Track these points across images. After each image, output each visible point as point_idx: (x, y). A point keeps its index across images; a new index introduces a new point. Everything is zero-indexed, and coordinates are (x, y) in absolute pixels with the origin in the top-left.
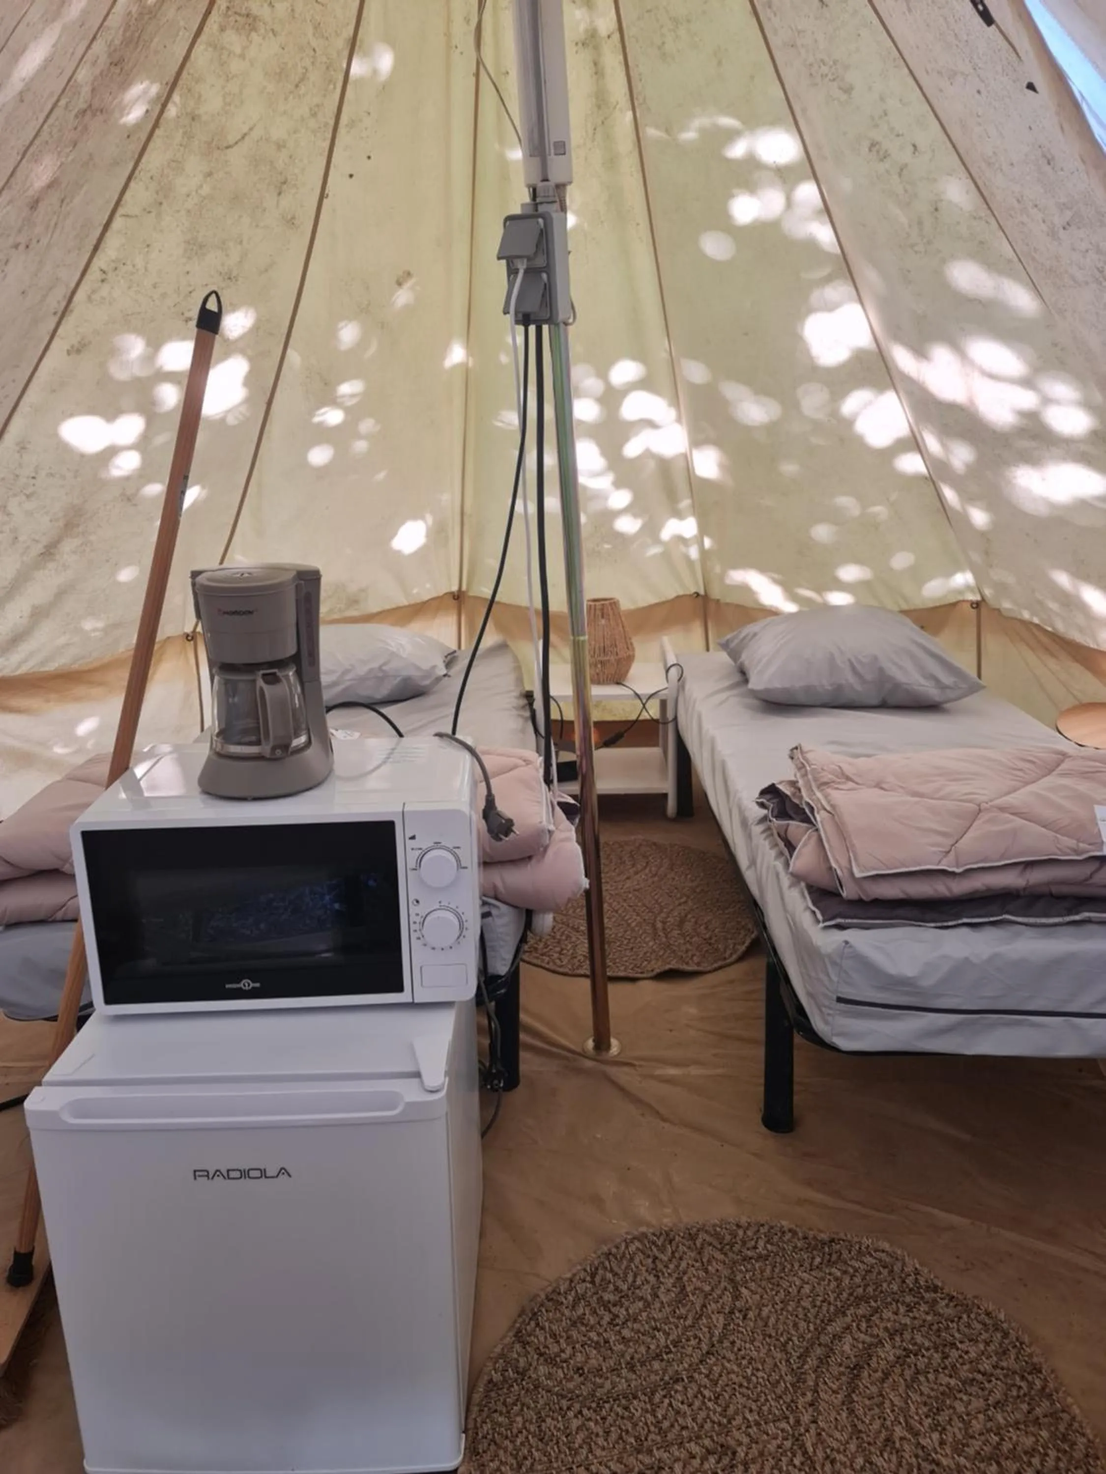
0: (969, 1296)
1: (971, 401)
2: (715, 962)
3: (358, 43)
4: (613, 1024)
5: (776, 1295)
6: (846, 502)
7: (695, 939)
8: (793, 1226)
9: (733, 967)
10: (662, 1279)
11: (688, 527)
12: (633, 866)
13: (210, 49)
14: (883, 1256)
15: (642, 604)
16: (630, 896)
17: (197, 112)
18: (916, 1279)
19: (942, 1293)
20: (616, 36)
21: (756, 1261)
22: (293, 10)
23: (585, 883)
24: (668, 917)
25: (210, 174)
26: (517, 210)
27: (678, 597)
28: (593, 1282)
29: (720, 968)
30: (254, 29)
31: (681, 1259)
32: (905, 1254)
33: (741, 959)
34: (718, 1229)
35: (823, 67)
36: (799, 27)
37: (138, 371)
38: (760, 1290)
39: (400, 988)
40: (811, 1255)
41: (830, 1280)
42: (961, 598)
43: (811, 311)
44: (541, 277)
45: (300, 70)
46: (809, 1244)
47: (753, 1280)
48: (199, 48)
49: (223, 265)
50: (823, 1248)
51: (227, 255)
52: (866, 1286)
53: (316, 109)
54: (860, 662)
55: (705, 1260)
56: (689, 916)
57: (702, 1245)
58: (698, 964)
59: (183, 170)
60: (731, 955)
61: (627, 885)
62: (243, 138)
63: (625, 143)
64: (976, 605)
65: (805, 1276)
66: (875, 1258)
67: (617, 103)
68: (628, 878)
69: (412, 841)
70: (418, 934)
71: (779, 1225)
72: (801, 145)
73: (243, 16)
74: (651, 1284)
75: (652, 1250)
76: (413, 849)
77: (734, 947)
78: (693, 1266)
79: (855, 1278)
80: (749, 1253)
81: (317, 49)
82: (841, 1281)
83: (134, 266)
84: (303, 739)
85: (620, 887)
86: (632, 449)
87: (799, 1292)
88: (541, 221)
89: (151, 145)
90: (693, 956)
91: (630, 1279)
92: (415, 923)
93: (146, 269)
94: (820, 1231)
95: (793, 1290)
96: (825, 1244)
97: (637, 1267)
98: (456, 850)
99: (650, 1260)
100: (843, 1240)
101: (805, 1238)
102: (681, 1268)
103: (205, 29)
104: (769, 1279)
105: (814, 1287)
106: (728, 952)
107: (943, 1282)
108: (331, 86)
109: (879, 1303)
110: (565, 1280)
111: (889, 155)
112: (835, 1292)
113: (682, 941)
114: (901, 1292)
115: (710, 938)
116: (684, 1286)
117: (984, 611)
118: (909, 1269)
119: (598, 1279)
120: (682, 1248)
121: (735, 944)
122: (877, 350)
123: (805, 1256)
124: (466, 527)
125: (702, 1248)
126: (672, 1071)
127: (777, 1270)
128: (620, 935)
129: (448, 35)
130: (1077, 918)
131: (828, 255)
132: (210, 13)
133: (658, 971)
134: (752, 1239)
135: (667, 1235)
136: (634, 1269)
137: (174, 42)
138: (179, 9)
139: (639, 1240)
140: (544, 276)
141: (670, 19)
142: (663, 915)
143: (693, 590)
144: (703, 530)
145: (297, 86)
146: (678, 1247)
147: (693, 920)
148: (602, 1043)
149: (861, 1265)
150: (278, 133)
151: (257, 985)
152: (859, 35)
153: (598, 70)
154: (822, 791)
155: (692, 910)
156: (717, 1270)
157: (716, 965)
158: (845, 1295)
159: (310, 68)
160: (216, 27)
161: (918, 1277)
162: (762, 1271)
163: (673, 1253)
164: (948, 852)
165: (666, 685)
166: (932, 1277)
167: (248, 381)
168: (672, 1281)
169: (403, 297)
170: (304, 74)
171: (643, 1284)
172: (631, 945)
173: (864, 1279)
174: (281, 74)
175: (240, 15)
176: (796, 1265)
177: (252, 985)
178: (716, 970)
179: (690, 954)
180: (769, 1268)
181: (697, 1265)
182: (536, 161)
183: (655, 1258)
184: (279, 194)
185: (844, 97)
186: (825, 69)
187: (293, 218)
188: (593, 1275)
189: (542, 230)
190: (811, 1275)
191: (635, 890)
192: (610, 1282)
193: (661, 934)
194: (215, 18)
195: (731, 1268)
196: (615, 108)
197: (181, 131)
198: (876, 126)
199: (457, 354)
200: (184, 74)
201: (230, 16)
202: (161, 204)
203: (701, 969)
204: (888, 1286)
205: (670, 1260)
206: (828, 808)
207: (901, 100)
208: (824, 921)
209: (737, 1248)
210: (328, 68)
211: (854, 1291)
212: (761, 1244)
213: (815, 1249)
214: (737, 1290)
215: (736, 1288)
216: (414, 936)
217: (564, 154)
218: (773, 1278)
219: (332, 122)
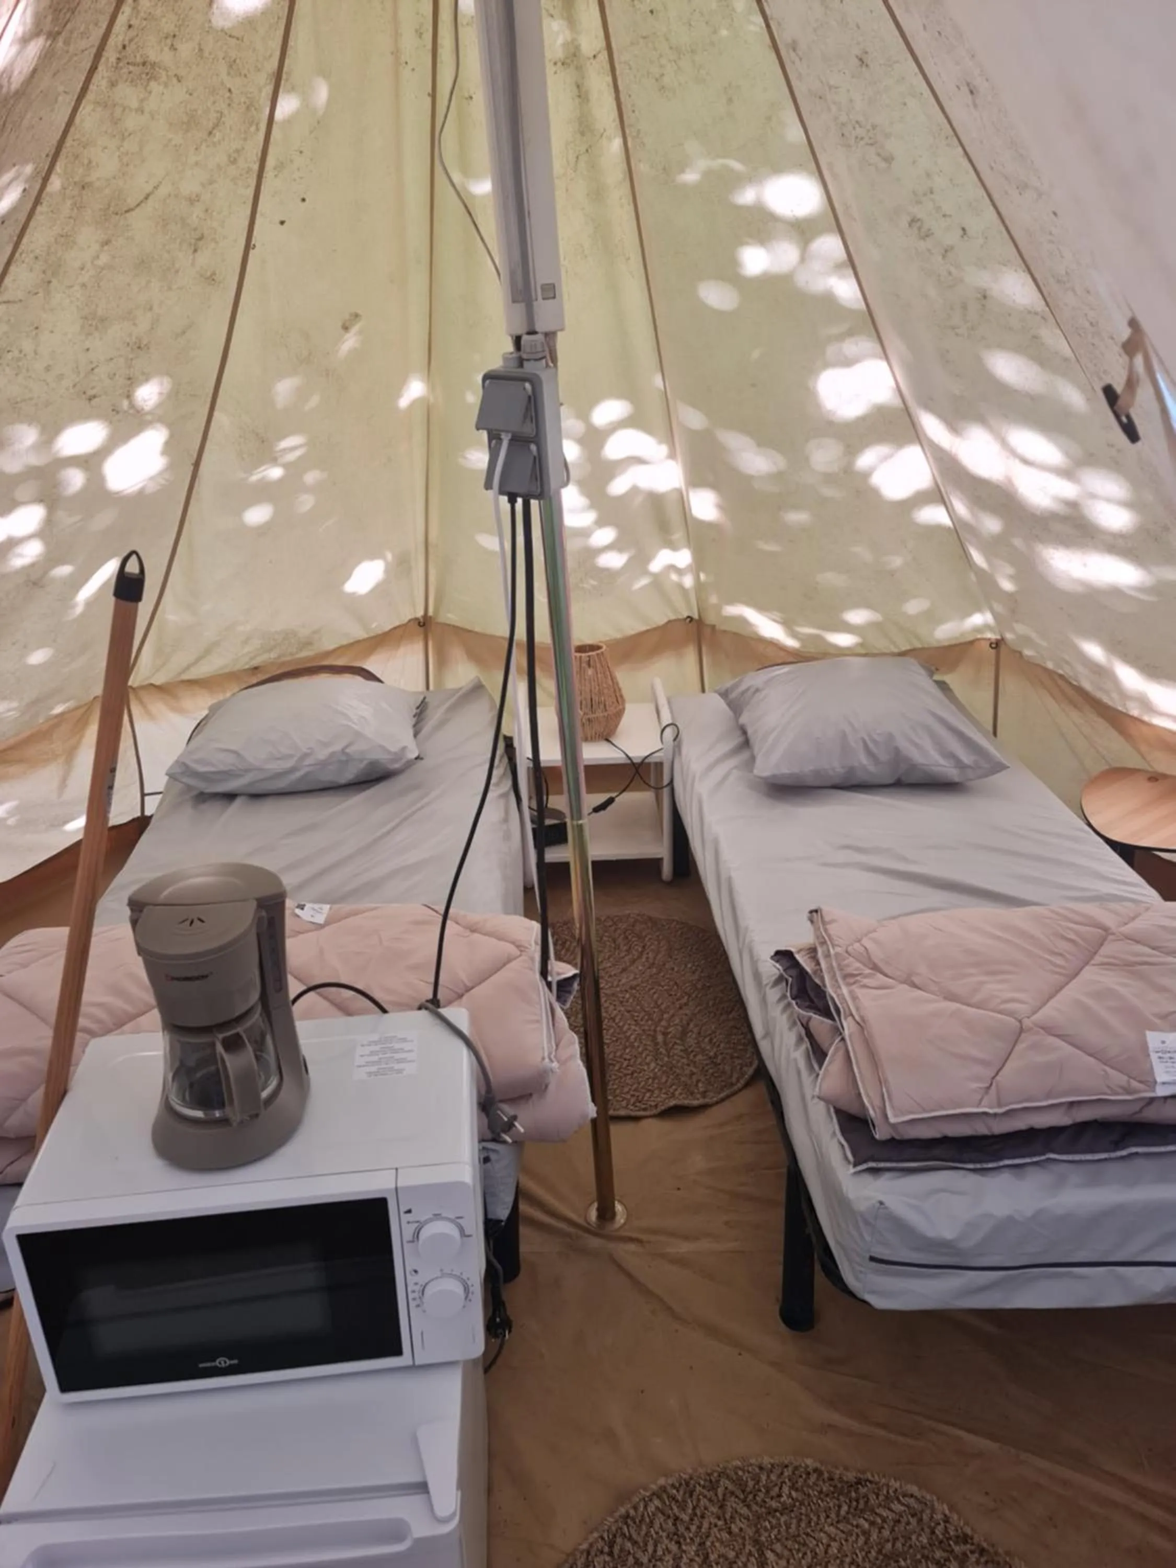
0: (1000, 1551)
1: (1010, 481)
2: (722, 1090)
3: (284, 76)
4: (619, 1184)
5: (803, 1558)
6: (862, 552)
7: (700, 1057)
8: (818, 1465)
9: (741, 1094)
10: (684, 1547)
11: (683, 558)
12: (628, 951)
13: (99, 109)
14: (912, 1501)
15: (631, 631)
16: (627, 996)
17: (88, 180)
18: (946, 1527)
19: (972, 1544)
20: (604, 56)
21: (782, 1514)
22: (201, 50)
23: (592, 1110)
24: (669, 1026)
25: (107, 242)
26: (496, 363)
27: (669, 622)
28: (611, 1554)
29: (728, 1097)
30: (152, 77)
31: (703, 1517)
32: (935, 1498)
33: (747, 1085)
34: (740, 1473)
35: (858, 129)
36: (832, 83)
37: (34, 460)
38: (786, 1553)
39: (398, 1352)
40: (837, 1502)
41: (858, 1535)
42: (979, 636)
43: (827, 365)
44: (529, 449)
45: (213, 116)
46: (835, 1487)
47: (778, 1540)
48: (86, 108)
49: (130, 335)
50: (849, 1492)
51: (135, 324)
52: (895, 1540)
53: (235, 155)
54: (875, 742)
55: (728, 1516)
56: (691, 1025)
57: (724, 1495)
58: (704, 1094)
59: (75, 243)
60: (738, 1080)
61: (624, 981)
62: (146, 198)
63: (614, 172)
64: (997, 645)
65: (832, 1530)
66: (903, 1504)
67: (605, 130)
68: (624, 970)
69: (408, 1215)
70: (418, 1302)
71: (803, 1465)
72: (825, 196)
73: (138, 65)
74: (673, 1553)
75: (672, 1509)
76: (409, 1222)
77: (741, 1069)
78: (716, 1526)
79: (883, 1531)
80: (774, 1504)
81: (233, 89)
82: (870, 1536)
83: (21, 351)
84: (273, 1083)
85: (615, 983)
86: (619, 486)
87: (826, 1552)
88: (528, 386)
89: (32, 224)
90: (698, 1081)
91: (650, 1549)
92: (413, 1292)
93: (36, 353)
94: (846, 1469)
95: (820, 1550)
96: (851, 1486)
97: (657, 1533)
98: (458, 1220)
99: (670, 1522)
100: (871, 1482)
101: (831, 1479)
102: (703, 1530)
103: (91, 87)
104: (795, 1538)
105: (842, 1544)
106: (735, 1076)
107: (972, 1529)
108: (253, 129)
109: (909, 1561)
110: (582, 1553)
111: (933, 234)
112: (863, 1550)
113: (685, 1061)
114: (930, 1545)
115: (716, 1056)
116: (708, 1554)
117: (1003, 648)
118: (938, 1517)
119: (616, 1550)
120: (704, 1502)
121: (742, 1066)
122: (902, 406)
123: (831, 1505)
124: (431, 557)
125: (724, 1500)
126: (683, 1248)
127: (803, 1525)
128: (618, 1054)
129: (396, 53)
130: (1124, 1153)
131: (851, 312)
132: (96, 68)
133: (662, 1108)
134: (776, 1485)
135: (687, 1484)
136: (654, 1536)
137: (52, 110)
138: (55, 74)
139: (659, 1497)
140: (533, 447)
141: (671, 48)
142: (664, 1023)
143: (685, 614)
144: (699, 564)
145: (210, 133)
146: (699, 1500)
147: (696, 1030)
148: (606, 1213)
149: (889, 1513)
150: (189, 186)
151: (235, 1362)
152: (905, 104)
153: (581, 93)
154: (848, 985)
155: (695, 1015)
156: (741, 1530)
157: (722, 1095)
158: (873, 1553)
159: (226, 112)
160: (104, 83)
161: (948, 1525)
162: (788, 1527)
163: (694, 1508)
164: (989, 1088)
165: (659, 746)
166: (962, 1524)
167: (169, 448)
168: (694, 1548)
169: (350, 342)
170: (219, 119)
171: (664, 1554)
172: (631, 1069)
173: (892, 1531)
174: (190, 122)
175: (134, 64)
176: (822, 1516)
177: (228, 1362)
178: (723, 1100)
179: (695, 1078)
180: (794, 1521)
181: (720, 1523)
182: (520, 307)
183: (677, 1519)
184: (195, 251)
185: (883, 165)
186: (860, 131)
187: (214, 274)
188: (611, 1545)
189: (529, 397)
190: (837, 1528)
191: (632, 988)
192: (629, 1553)
193: (662, 1050)
194: (103, 72)
195: (756, 1525)
196: (602, 136)
197: (69, 203)
198: (919, 202)
199: (415, 389)
200: (69, 142)
201: (121, 68)
202: (49, 282)
203: (707, 1100)
204: (917, 1539)
205: (692, 1520)
206: (857, 1018)
207: (951, 180)
208: (855, 1165)
209: (761, 1495)
210: (248, 108)
211: (883, 1547)
212: (786, 1490)
213: (841, 1493)
214: (763, 1553)
215: (762, 1554)
216: (412, 1304)
217: (554, 297)
218: (799, 1535)
219: (256, 167)
